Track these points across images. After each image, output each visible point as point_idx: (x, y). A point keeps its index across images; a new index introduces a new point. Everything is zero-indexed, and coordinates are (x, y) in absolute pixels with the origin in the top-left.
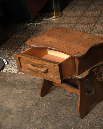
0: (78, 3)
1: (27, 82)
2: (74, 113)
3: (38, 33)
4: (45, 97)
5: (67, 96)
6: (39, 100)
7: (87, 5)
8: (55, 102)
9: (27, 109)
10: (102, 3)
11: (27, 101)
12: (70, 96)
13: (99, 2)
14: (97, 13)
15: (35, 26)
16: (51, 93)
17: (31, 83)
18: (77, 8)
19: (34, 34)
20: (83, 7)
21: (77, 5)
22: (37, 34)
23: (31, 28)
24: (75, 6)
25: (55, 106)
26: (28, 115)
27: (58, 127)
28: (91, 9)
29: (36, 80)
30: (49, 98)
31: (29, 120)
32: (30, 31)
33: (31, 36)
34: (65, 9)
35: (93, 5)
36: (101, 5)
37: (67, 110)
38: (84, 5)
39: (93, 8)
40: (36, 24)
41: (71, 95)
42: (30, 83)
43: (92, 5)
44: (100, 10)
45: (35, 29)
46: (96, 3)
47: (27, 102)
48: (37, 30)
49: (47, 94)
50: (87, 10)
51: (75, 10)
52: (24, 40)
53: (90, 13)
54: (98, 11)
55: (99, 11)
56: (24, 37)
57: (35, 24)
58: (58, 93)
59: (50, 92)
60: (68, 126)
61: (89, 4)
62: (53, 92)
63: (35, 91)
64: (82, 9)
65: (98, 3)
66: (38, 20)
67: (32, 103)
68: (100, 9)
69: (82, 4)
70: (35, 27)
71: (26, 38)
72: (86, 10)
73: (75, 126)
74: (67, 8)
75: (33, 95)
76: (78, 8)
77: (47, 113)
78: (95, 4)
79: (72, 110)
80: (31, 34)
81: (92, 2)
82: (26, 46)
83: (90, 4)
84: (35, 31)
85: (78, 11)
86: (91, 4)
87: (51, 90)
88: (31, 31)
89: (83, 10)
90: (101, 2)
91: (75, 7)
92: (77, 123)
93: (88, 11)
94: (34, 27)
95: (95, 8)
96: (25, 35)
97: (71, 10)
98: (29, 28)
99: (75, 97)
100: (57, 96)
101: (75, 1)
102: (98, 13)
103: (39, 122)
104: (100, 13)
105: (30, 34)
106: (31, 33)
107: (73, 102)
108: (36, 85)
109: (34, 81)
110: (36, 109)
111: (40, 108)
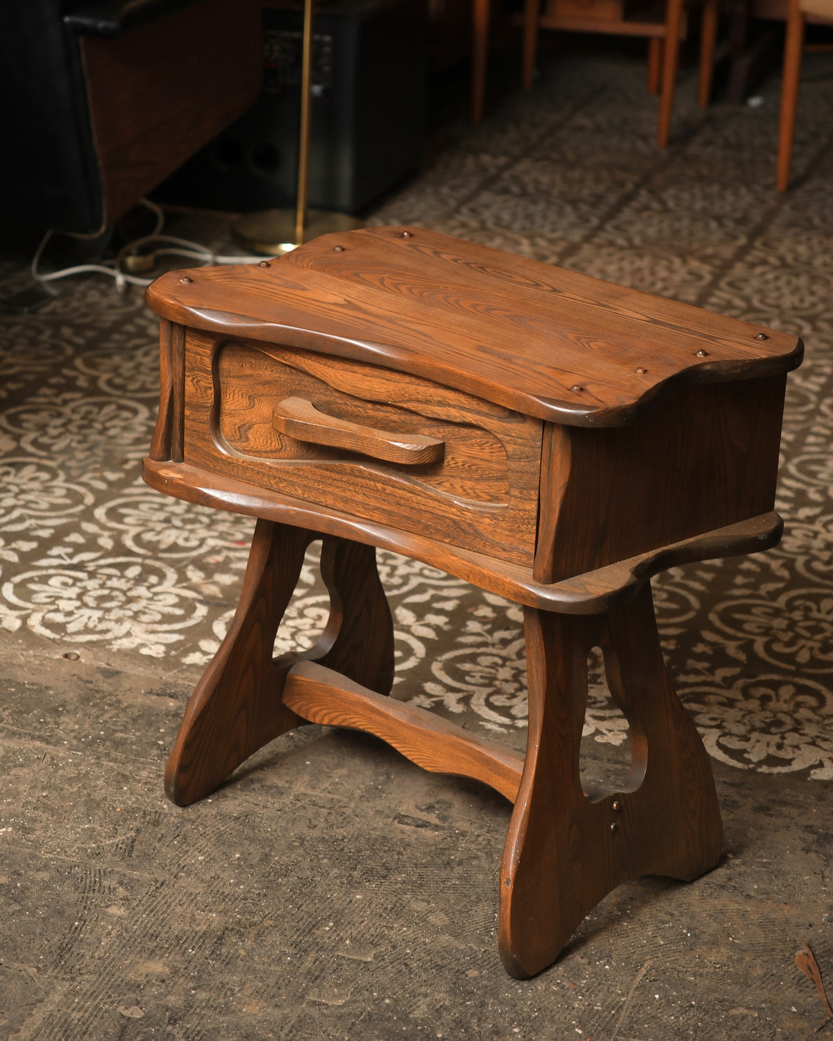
0: (515, 179)
1: (42, 690)
2: (456, 936)
3: (146, 354)
4: (207, 809)
5: (401, 818)
6: (156, 823)
7: (594, 205)
8: (290, 847)
9: (45, 875)
10: (728, 208)
11: (45, 816)
12: (425, 825)
13: (706, 197)
14: (681, 274)
15: (114, 299)
16: (257, 786)
17: (85, 700)
18: (506, 216)
19: (109, 356)
20: (561, 214)
21: (505, 191)
22: (131, 358)
23: (75, 304)
24: (485, 197)
25: (293, 879)
26: (61, 913)
27: (314, 1012)
28: (629, 240)
29: (126, 684)
30: (244, 818)
31: (63, 950)
32: (67, 331)
33: (79, 363)
34: (396, 206)
35: (645, 215)
36: (719, 219)
37: (398, 910)
38: (574, 203)
39: (652, 232)
40: (129, 286)
41: (437, 821)
42: (72, 696)
43: (639, 211)
44: (714, 256)
45: (112, 317)
46: (677, 199)
47: (46, 828)
48: (130, 328)
49: (228, 792)
50: (597, 240)
51: (483, 227)
52: (12, 386)
53: (626, 264)
54: (694, 264)
55: (704, 259)
56: (11, 366)
57: (120, 280)
58: (319, 794)
59: (252, 781)
60: (405, 1018)
61: (612, 199)
62: (273, 779)
63: (115, 760)
64: (553, 230)
65: (699, 205)
66: (143, 252)
67: (91, 835)
68: (710, 251)
69: (555, 191)
70: (111, 307)
71: (30, 377)
72: (587, 239)
73: (459, 1023)
74: (416, 203)
75: (100, 783)
76: (514, 215)
77: (225, 912)
78: (671, 204)
79: (443, 916)
80: (79, 350)
81: (638, 186)
82: (32, 436)
83: (627, 199)
84: (116, 337)
85: (509, 234)
86: (634, 204)
87: (261, 767)
88: (79, 330)
89: (562, 239)
90: (722, 198)
91: (486, 206)
92: (483, 1005)
93: (605, 251)
94: (105, 302)
95: (667, 233)
96: (18, 348)
97: (453, 223)
98: (57, 305)
99: (463, 834)
100: (311, 811)
101: (486, 159)
102: (691, 273)
103: (157, 967)
104: (708, 278)
105: (69, 351)
106: (79, 341)
107: (448, 864)
108: (123, 718)
109: (105, 686)
110: (131, 880)
111: (161, 879)
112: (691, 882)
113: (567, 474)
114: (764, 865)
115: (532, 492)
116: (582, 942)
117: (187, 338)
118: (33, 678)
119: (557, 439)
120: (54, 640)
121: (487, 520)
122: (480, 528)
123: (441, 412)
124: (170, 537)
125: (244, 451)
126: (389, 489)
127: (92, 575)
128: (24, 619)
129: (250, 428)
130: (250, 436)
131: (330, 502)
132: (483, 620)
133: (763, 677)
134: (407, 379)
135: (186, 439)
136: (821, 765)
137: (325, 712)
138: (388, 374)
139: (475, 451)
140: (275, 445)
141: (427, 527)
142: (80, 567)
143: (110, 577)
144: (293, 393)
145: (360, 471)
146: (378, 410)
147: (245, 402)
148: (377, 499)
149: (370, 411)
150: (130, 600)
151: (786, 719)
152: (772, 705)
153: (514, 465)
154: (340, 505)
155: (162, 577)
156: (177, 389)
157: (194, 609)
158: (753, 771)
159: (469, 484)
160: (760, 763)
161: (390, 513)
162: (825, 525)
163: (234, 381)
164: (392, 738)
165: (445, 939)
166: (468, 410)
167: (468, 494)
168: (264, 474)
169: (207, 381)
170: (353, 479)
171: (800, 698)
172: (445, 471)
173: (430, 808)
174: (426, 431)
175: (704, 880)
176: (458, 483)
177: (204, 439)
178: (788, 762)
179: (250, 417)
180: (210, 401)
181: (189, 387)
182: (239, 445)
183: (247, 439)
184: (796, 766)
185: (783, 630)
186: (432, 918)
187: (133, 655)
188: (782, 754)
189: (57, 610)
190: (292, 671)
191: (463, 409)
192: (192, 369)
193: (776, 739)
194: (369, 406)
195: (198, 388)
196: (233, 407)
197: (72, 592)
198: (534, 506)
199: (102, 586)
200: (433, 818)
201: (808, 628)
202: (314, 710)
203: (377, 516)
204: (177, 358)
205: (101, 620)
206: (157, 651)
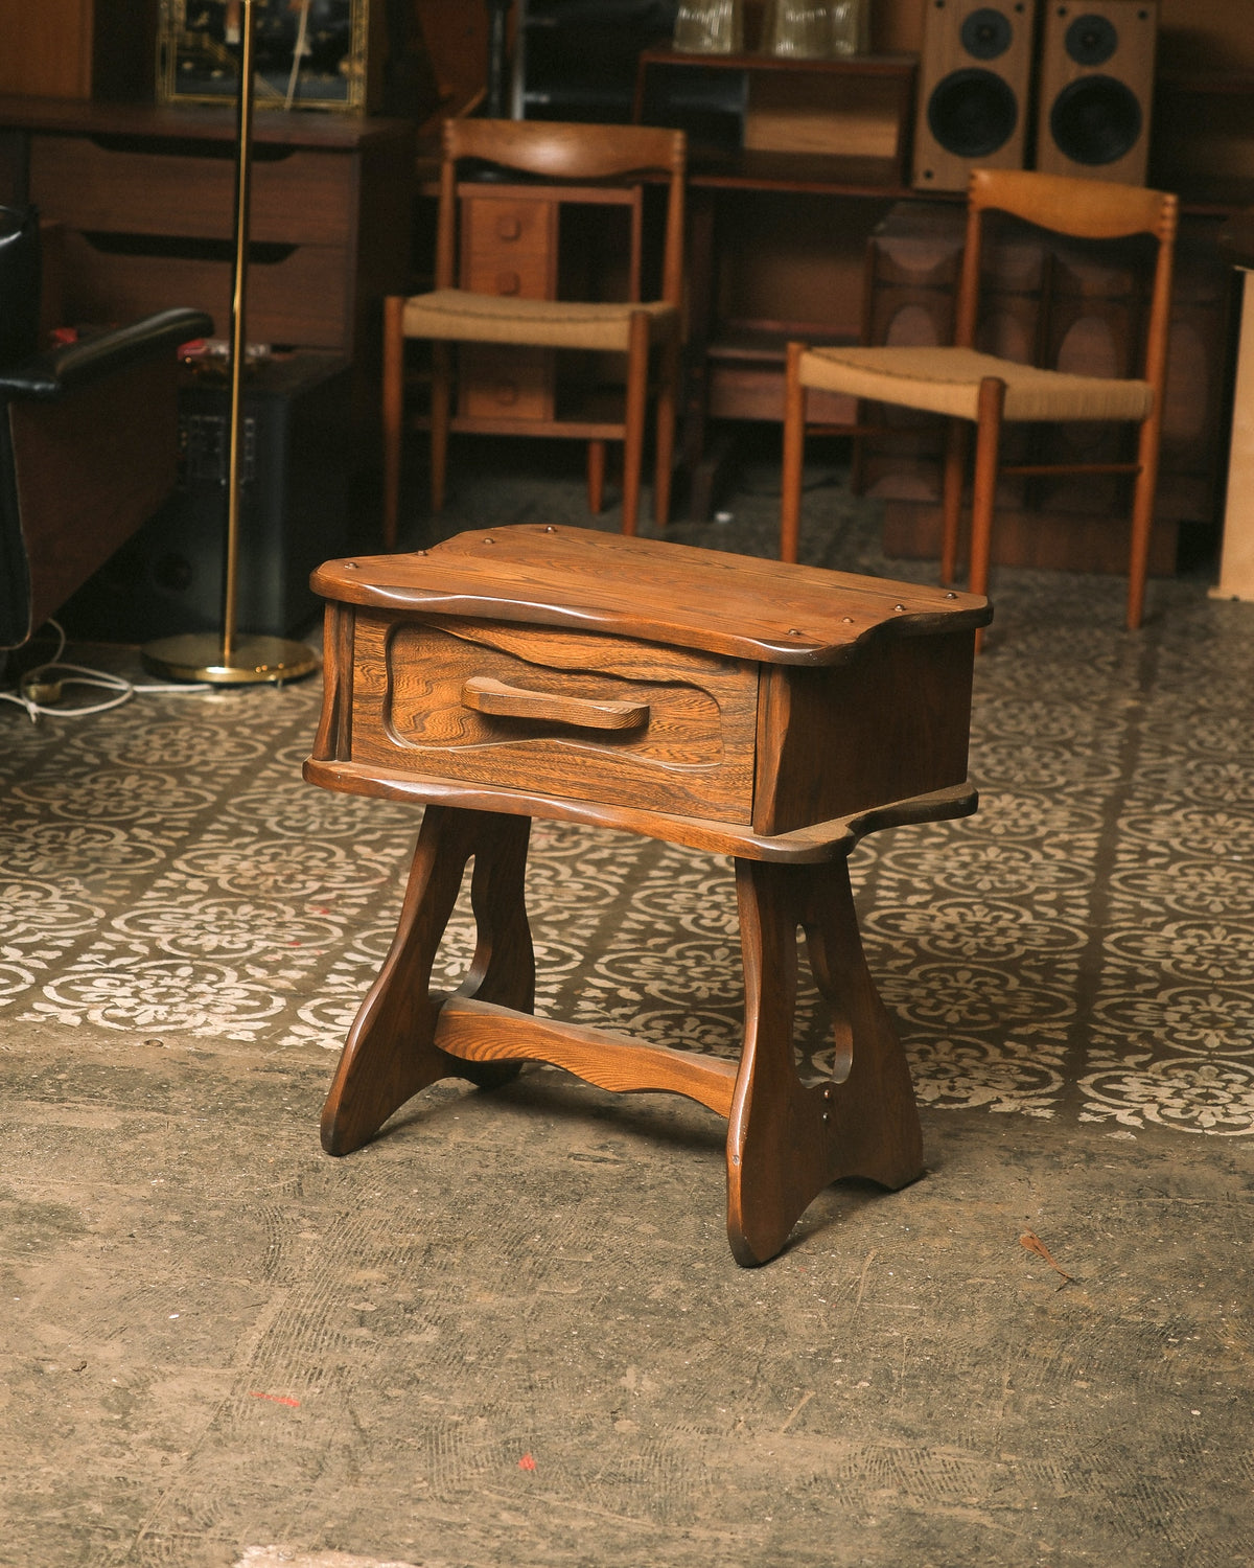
1: (136, 1071)
2: (670, 1240)
3: (94, 781)
4: (366, 1157)
5: (576, 1157)
6: (316, 1170)
8: (469, 1183)
9: (218, 1213)
11: (194, 1169)
12: (602, 1160)
15: (29, 731)
16: (410, 1138)
17: (187, 1078)
19: (49, 784)
22: (78, 785)
25: (483, 1206)
26: (251, 1240)
27: (550, 1299)
29: (227, 1064)
30: (409, 1163)
31: (269, 1266)
33: (18, 792)
37: (603, 1224)
40: (43, 716)
41: (614, 1157)
42: (171, 1075)
45: (33, 748)
47: (200, 1178)
48: (63, 757)
49: (381, 1144)
57: (33, 708)
58: (480, 1141)
59: (403, 1135)
60: (644, 1299)
62: (423, 1132)
63: (246, 1124)
66: (47, 681)
67: (252, 1181)
70: (28, 738)
73: (700, 1300)
75: (240, 1142)
77: (423, 1233)
79: (651, 1227)
84: (50, 766)
92: (718, 1287)
99: (646, 1165)
100: (478, 1155)
103: (373, 1274)
107: (640, 1188)
108: (237, 1092)
109: (204, 1066)
110: (313, 1213)
111: (344, 1212)
112: (896, 1191)
113: (787, 721)
114: (966, 1177)
115: (748, 746)
116: (801, 1238)
117: (357, 625)
118: (122, 1063)
119: (777, 685)
120: (127, 1032)
121: (700, 781)
122: (692, 791)
123: (648, 673)
124: (210, 942)
125: (420, 742)
126: (589, 761)
127: (139, 976)
128: (83, 1015)
129: (427, 716)
130: (427, 725)
131: (522, 783)
132: (594, 1000)
133: (915, 1036)
134: (610, 642)
135: (354, 735)
136: (999, 1101)
137: (487, 1046)
138: (588, 639)
139: (684, 712)
140: (457, 731)
141: (632, 797)
142: (120, 969)
143: (161, 977)
144: (476, 673)
145: (557, 746)
146: (574, 680)
147: (422, 688)
148: (575, 773)
149: (566, 681)
150: (194, 996)
151: (953, 1068)
152: (932, 1057)
153: (727, 720)
154: (533, 785)
155: (221, 976)
156: (346, 680)
157: (271, 1001)
158: (930, 1107)
159: (676, 747)
160: (936, 1102)
161: (590, 787)
162: (940, 909)
163: (409, 668)
164: (569, 1061)
165: (660, 1242)
166: (678, 668)
167: (675, 758)
168: (445, 762)
169: (380, 669)
170: (548, 755)
171: (960, 1051)
172: (650, 737)
173: (603, 1147)
174: (629, 697)
175: (908, 1190)
176: (663, 748)
177: (376, 733)
178: (966, 1100)
179: (427, 703)
180: (384, 690)
181: (358, 677)
182: (413, 736)
183: (424, 728)
184: (974, 1102)
185: (925, 998)
186: (640, 1228)
187: (221, 1039)
188: (955, 1094)
189: (115, 1007)
190: (445, 1007)
191: (671, 666)
192: (360, 659)
193: (946, 1083)
194: (564, 677)
195: (368, 678)
196: (407, 696)
197: (127, 991)
198: (750, 759)
199: (156, 985)
200: (609, 1155)
201: (950, 995)
202: (474, 1045)
203: (575, 792)
204: (346, 647)
205: (170, 1013)
206: (250, 1037)
